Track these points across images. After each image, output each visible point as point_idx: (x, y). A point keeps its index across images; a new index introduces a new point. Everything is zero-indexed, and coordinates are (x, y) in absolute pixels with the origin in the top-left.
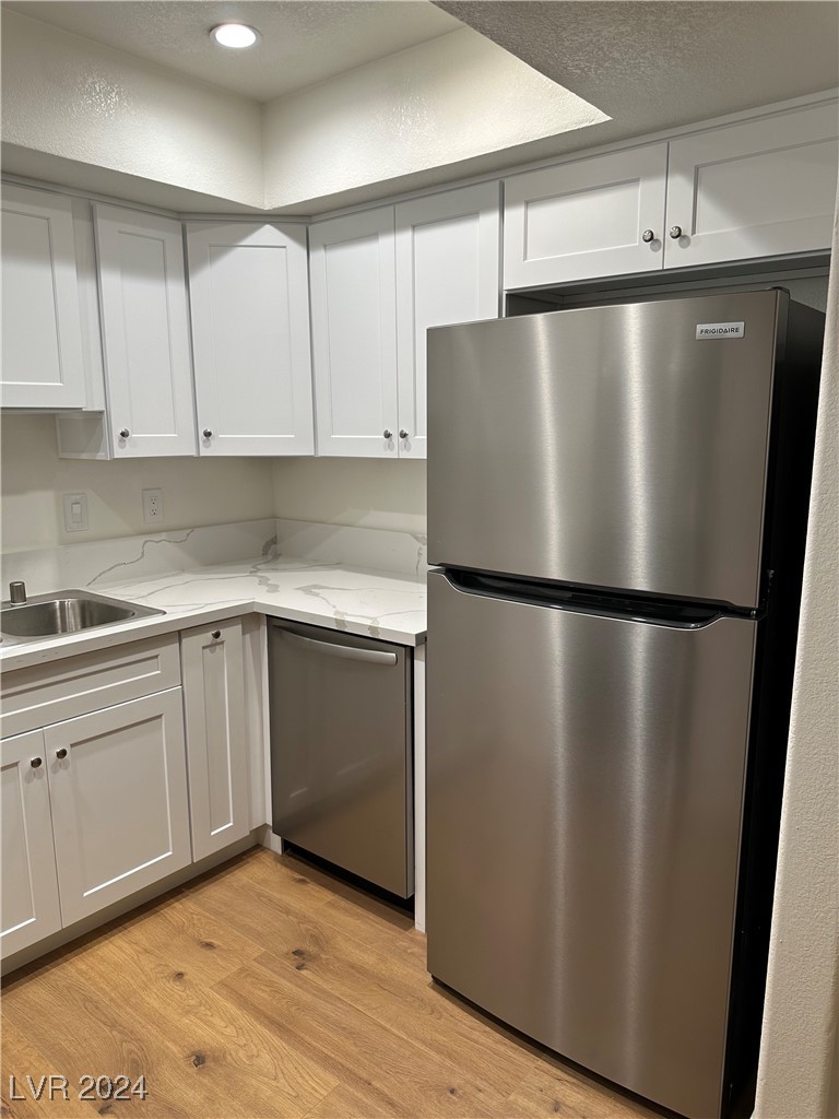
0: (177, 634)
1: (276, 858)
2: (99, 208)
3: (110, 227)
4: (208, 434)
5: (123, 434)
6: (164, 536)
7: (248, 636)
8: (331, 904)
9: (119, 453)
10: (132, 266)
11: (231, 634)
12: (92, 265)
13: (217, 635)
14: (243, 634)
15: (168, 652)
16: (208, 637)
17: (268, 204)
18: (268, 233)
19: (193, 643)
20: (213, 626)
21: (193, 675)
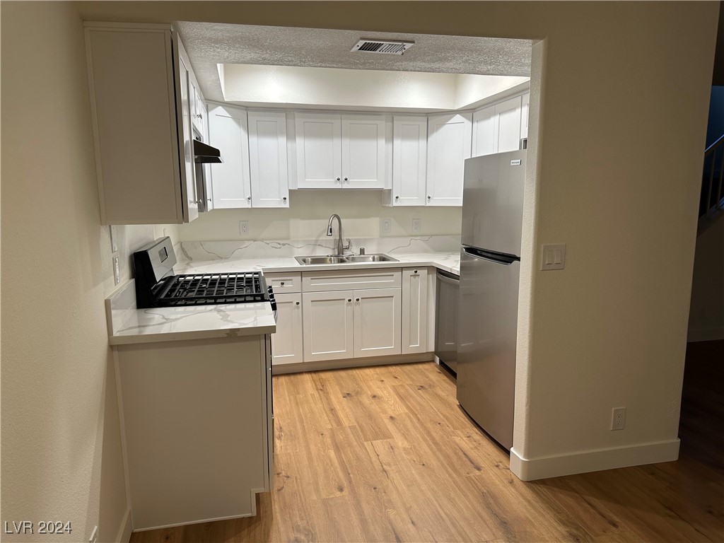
0: (402, 269)
1: (436, 366)
2: (395, 118)
3: (398, 123)
4: (429, 198)
5: (397, 198)
6: (419, 238)
7: (431, 275)
8: (444, 380)
9: (395, 204)
10: (406, 136)
11: (423, 273)
12: (391, 138)
13: (416, 272)
14: (428, 274)
15: (398, 274)
16: (412, 272)
17: (456, 108)
18: (458, 118)
19: (407, 273)
20: (416, 268)
21: (406, 285)
